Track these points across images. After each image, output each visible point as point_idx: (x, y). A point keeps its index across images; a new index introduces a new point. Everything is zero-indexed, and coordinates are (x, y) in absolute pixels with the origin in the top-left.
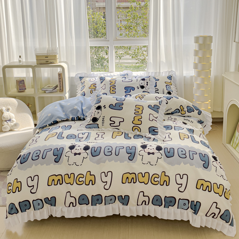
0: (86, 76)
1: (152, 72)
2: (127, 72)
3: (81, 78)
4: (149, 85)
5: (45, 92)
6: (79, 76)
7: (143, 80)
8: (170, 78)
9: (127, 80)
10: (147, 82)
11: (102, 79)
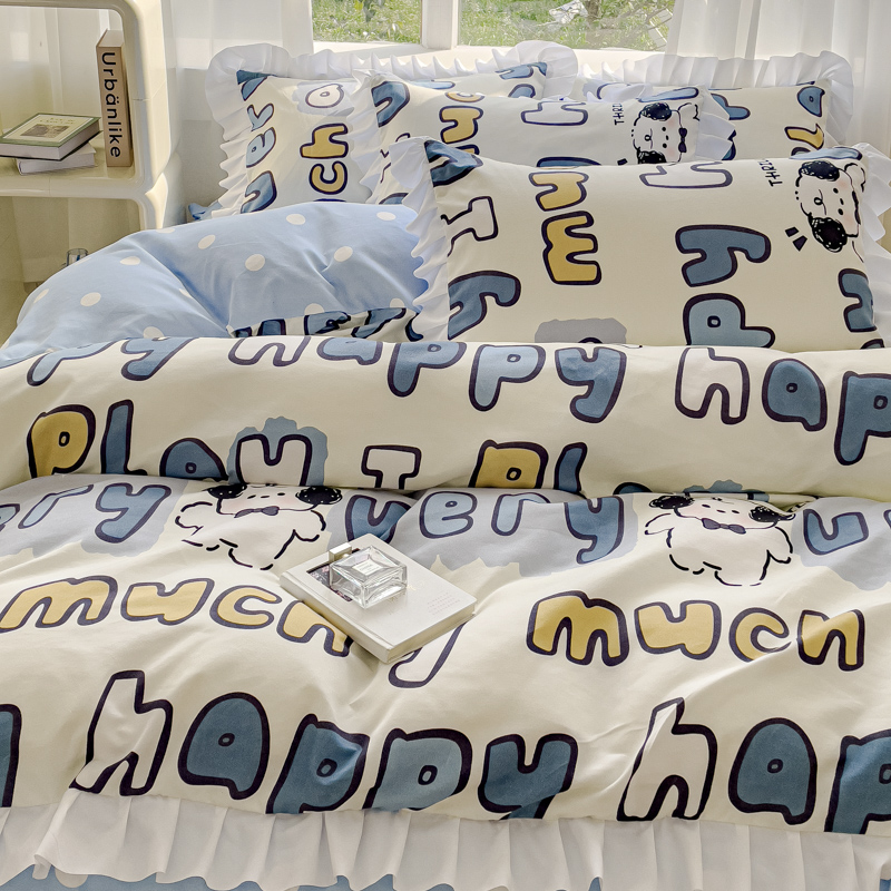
2: (542, 54)
3: (248, 81)
4: (691, 151)
5: (15, 169)
9: (552, 110)
11: (389, 99)
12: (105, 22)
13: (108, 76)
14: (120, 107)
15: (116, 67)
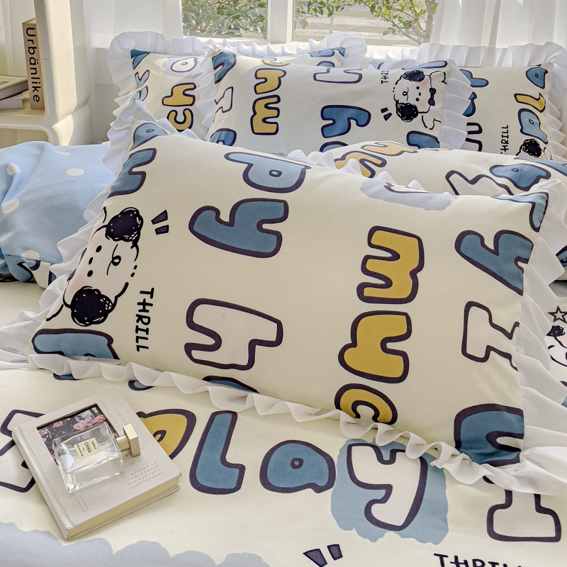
0: (159, 49)
1: (456, 48)
2: (343, 42)
3: (137, 55)
4: (438, 105)
6: (131, 45)
7: (415, 76)
8: (538, 76)
9: (337, 73)
10: (433, 91)
11: (222, 64)
13: (30, 44)
14: (38, 66)
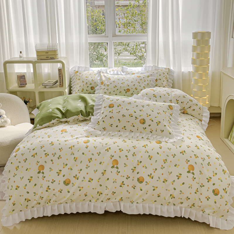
12: (59, 65)
13: (60, 73)
14: (61, 78)
15: (61, 72)
